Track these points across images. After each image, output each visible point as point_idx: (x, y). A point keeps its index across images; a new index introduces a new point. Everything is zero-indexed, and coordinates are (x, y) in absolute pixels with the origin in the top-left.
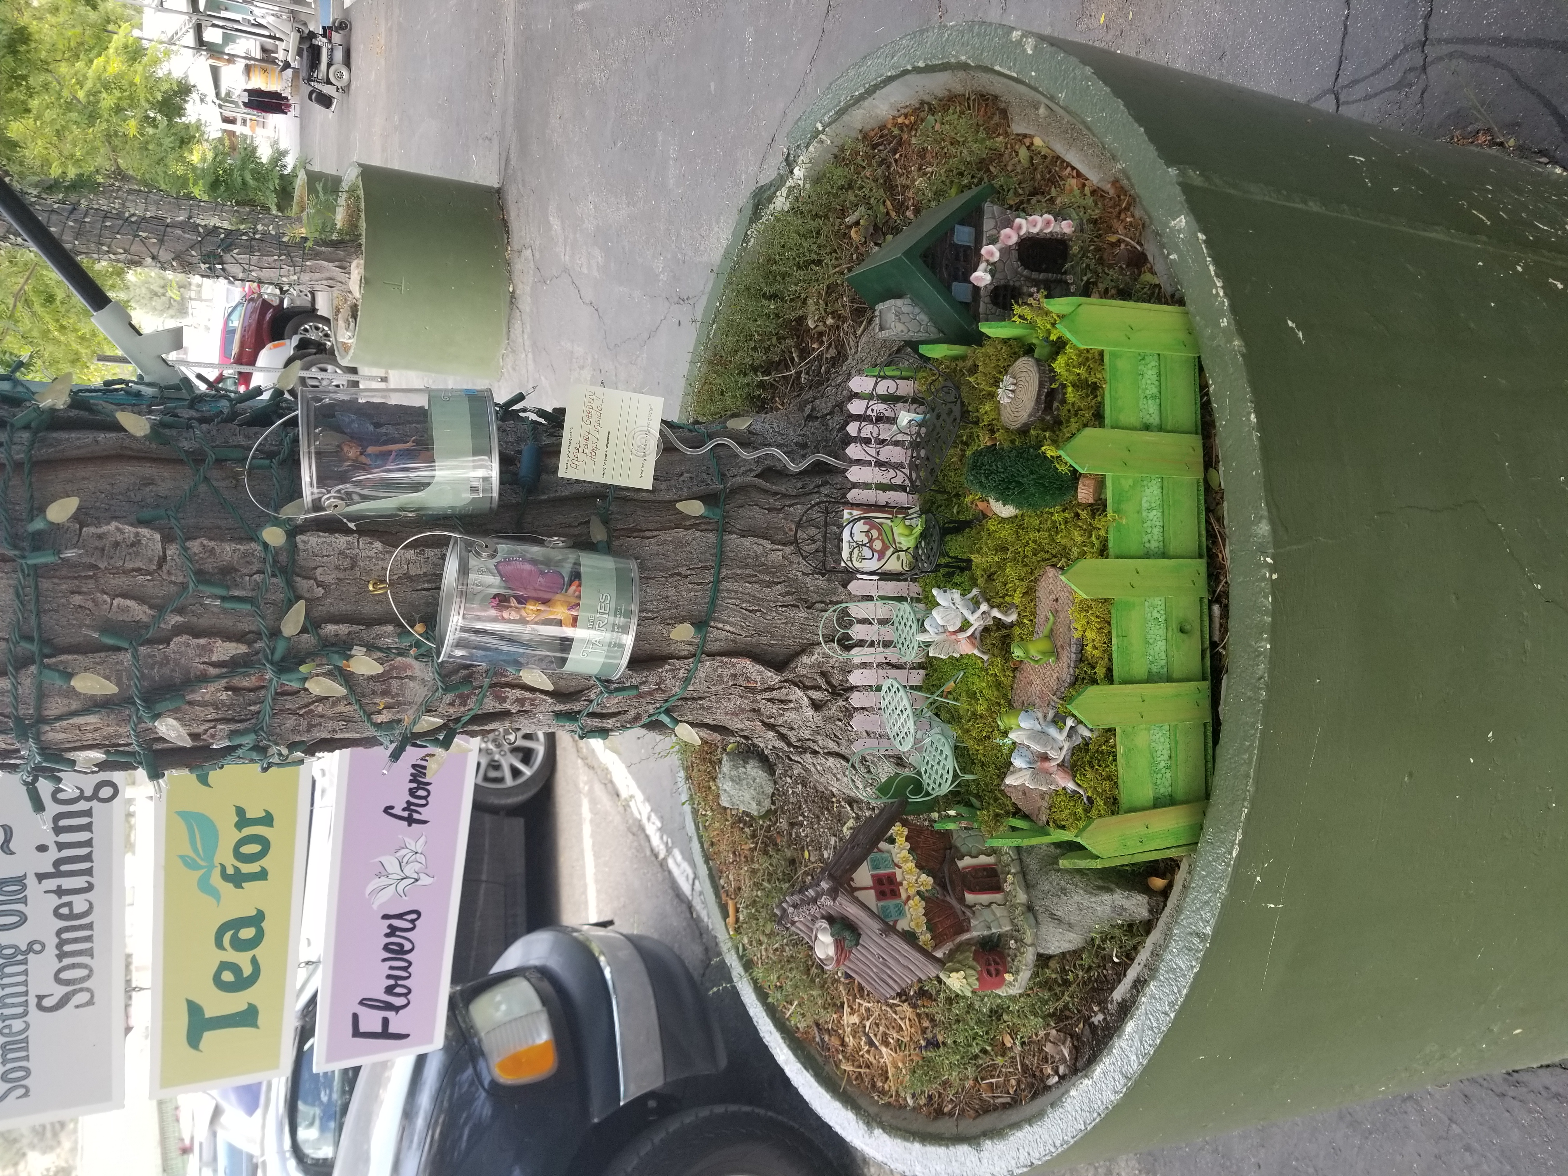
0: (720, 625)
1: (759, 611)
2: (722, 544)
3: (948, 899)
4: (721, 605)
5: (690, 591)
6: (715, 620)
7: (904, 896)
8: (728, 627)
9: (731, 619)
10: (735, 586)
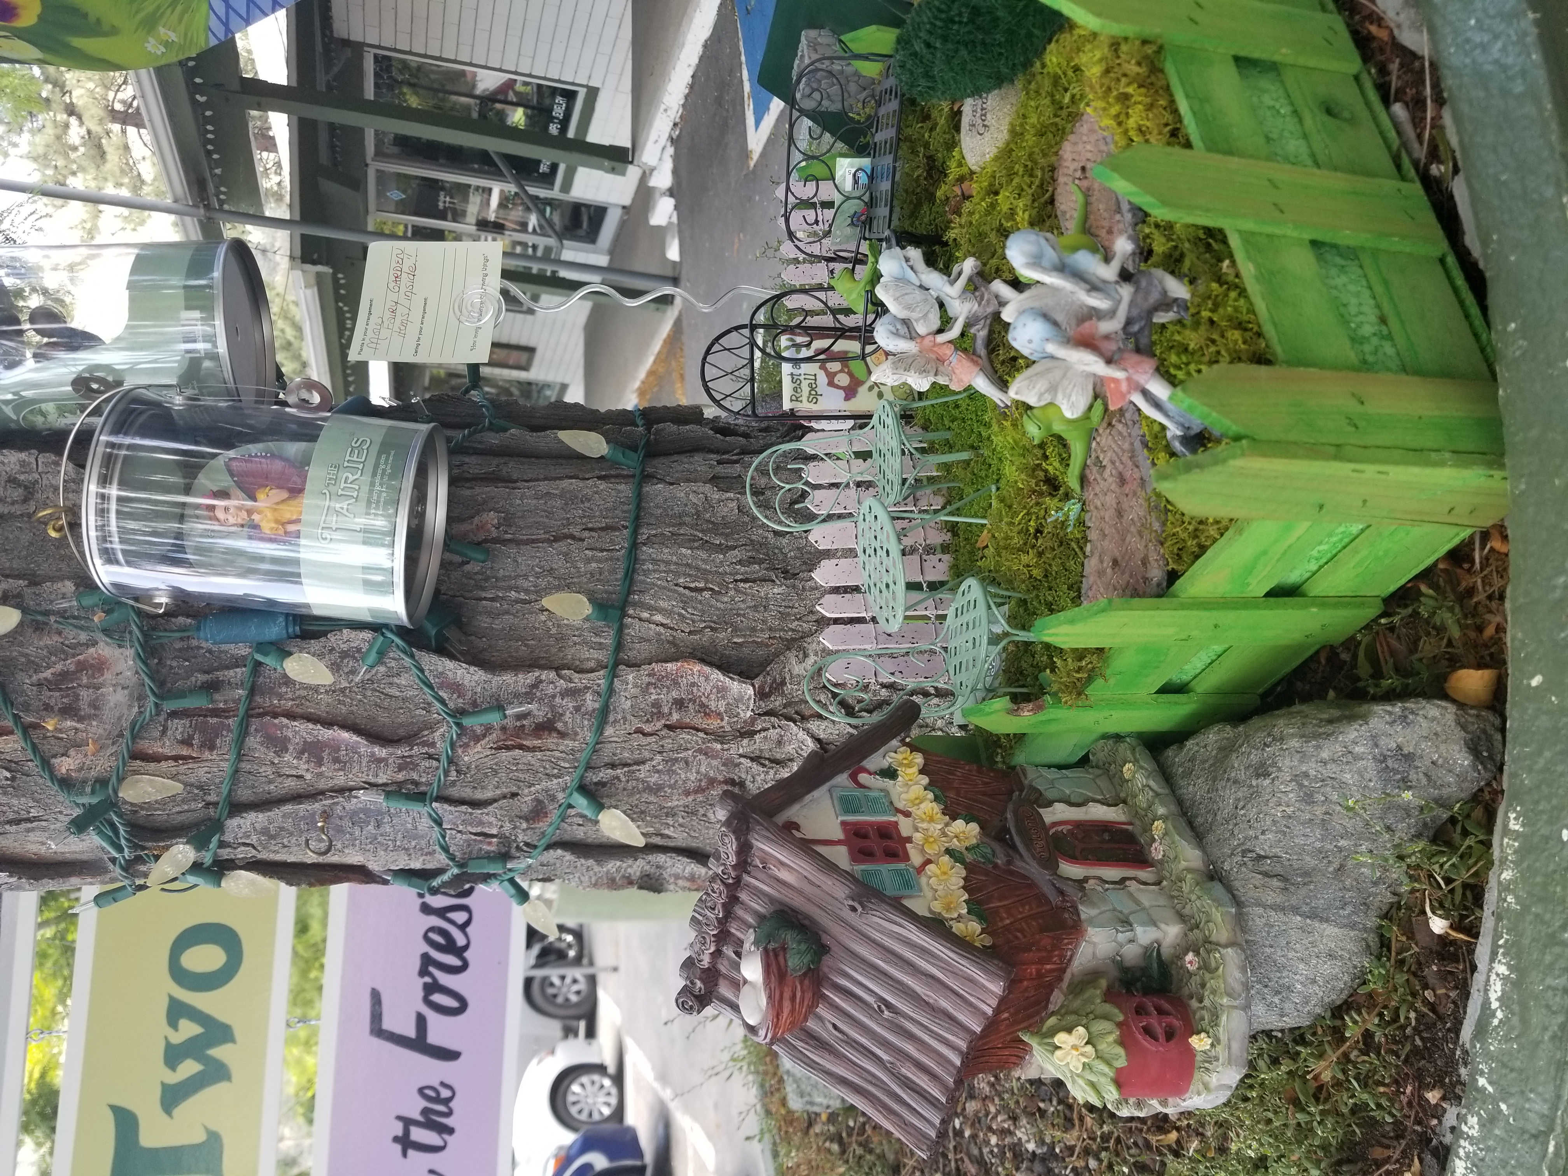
0: (645, 615)
1: (706, 589)
2: (639, 497)
3: (1019, 866)
4: (644, 582)
5: (588, 561)
6: (635, 605)
7: (916, 859)
8: (658, 618)
9: (662, 604)
10: (666, 553)
